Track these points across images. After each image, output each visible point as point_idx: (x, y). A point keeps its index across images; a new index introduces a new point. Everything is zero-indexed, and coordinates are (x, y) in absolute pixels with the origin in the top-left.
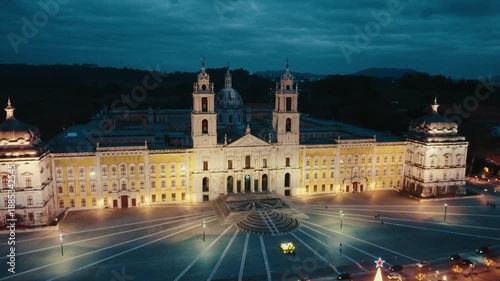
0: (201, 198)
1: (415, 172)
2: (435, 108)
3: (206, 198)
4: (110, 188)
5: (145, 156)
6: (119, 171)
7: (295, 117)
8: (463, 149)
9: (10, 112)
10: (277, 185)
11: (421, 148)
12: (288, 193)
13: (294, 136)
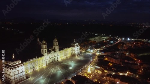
0: (45, 65)
1: (74, 52)
2: (75, 41)
3: (46, 65)
4: (31, 68)
5: (37, 60)
6: (33, 64)
7: (58, 46)
8: (79, 47)
9: (14, 57)
10: (56, 59)
11: (74, 48)
12: (58, 60)
13: (58, 50)
